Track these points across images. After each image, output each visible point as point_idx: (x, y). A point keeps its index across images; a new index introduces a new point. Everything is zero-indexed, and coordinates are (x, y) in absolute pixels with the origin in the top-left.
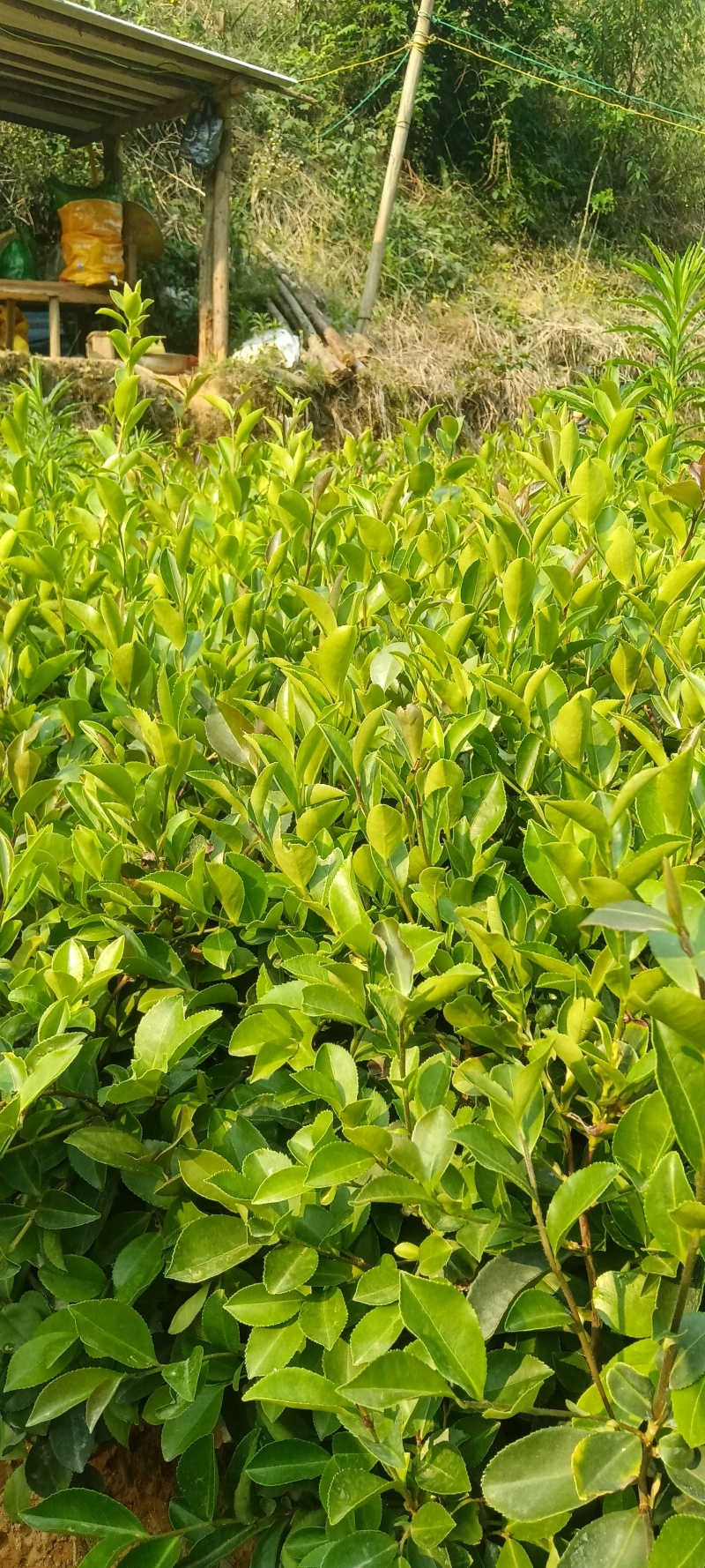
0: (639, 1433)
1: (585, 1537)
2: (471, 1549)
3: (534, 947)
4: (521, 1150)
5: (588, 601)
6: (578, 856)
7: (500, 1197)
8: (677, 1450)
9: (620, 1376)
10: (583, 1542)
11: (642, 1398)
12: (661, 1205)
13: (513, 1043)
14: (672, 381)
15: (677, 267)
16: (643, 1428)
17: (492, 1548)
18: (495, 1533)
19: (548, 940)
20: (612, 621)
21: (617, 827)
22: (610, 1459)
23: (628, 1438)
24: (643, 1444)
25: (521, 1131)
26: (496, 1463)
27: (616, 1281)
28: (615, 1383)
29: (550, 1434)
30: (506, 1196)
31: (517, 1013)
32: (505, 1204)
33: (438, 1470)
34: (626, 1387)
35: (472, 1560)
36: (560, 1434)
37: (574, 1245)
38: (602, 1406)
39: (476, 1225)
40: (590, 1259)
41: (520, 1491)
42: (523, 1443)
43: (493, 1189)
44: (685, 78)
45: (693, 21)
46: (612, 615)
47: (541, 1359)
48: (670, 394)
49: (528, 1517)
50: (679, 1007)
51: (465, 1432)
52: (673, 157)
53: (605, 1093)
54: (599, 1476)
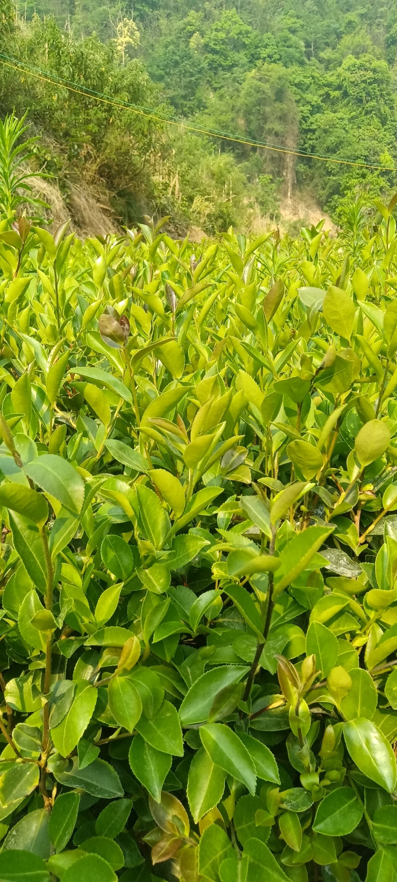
0: (37, 762)
1: (14, 832)
8: (58, 763)
9: (20, 731)
10: (14, 836)
11: (35, 740)
12: (28, 623)
14: (8, 193)
15: (2, 127)
22: (21, 781)
23: (31, 766)
24: (40, 768)
27: (17, 683)
28: (18, 737)
34: (25, 737)
38: (14, 753)
44: (5, 39)
45: (6, 6)
48: (7, 200)
50: (16, 494)
52: (4, 83)
54: (14, 792)
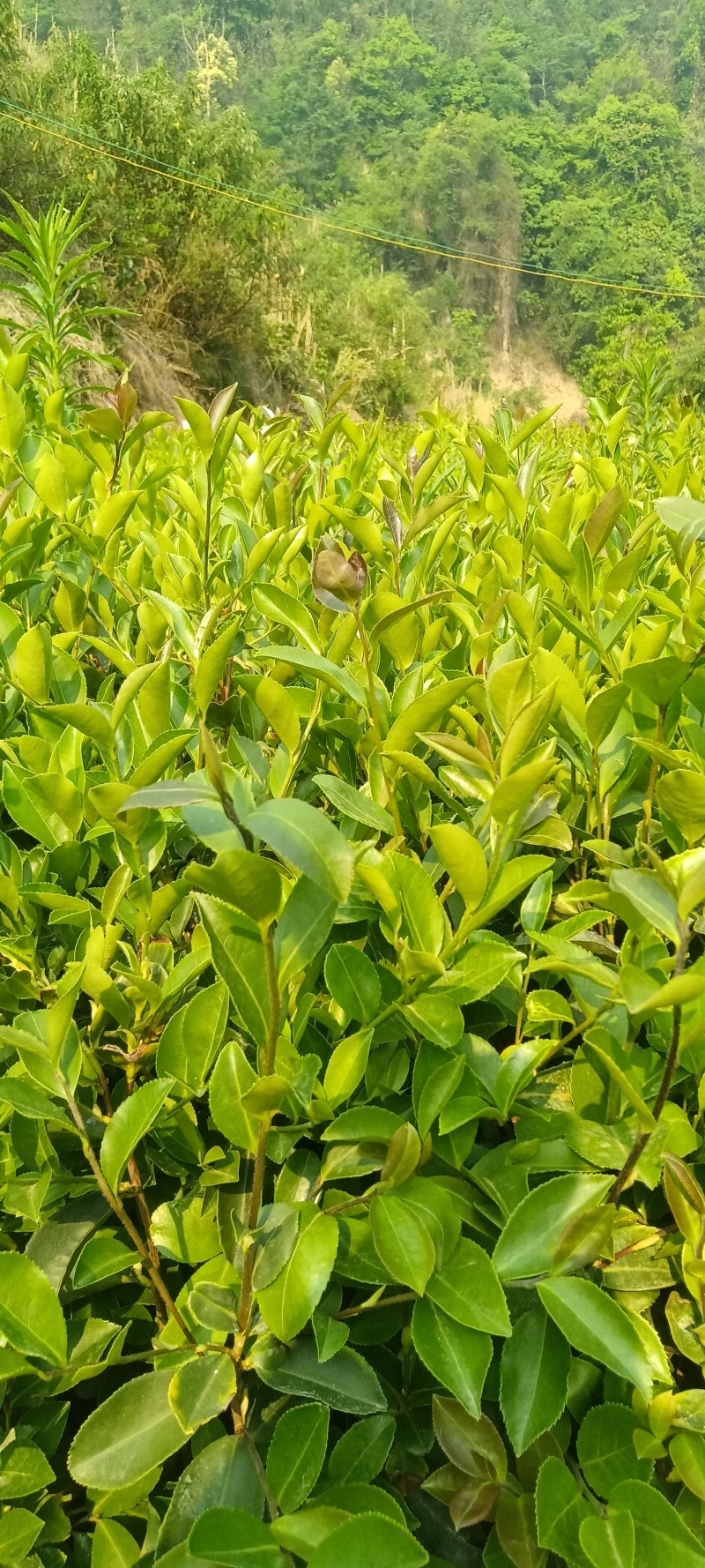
0: (227, 1350)
1: (188, 1479)
2: (62, 1546)
3: (36, 888)
4: (63, 1094)
5: (20, 539)
6: (68, 786)
7: (44, 1151)
8: (272, 1352)
9: (202, 1296)
10: (188, 1484)
11: (226, 1311)
12: (226, 1100)
13: (28, 994)
14: (54, 344)
15: (42, 225)
16: (230, 1342)
17: (81, 1538)
18: (82, 1521)
19: (49, 879)
20: (44, 567)
21: (118, 735)
22: (204, 1386)
23: (218, 1359)
24: (233, 1360)
25: (60, 1073)
26: (80, 1440)
27: (172, 1212)
28: (198, 1305)
29: (135, 1386)
30: (51, 1148)
31: (29, 960)
32: (51, 1159)
33: (12, 1474)
34: (210, 1306)
35: (65, 1557)
36: (144, 1382)
37: (126, 1185)
38: (184, 1337)
39: (23, 1188)
40: (142, 1197)
41: (112, 1458)
42: (107, 1406)
43: (35, 1146)
46: (41, 563)
47: (105, 1319)
49: (126, 1481)
51: (33, 1426)
53: (138, 1018)
54: (198, 1405)
